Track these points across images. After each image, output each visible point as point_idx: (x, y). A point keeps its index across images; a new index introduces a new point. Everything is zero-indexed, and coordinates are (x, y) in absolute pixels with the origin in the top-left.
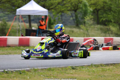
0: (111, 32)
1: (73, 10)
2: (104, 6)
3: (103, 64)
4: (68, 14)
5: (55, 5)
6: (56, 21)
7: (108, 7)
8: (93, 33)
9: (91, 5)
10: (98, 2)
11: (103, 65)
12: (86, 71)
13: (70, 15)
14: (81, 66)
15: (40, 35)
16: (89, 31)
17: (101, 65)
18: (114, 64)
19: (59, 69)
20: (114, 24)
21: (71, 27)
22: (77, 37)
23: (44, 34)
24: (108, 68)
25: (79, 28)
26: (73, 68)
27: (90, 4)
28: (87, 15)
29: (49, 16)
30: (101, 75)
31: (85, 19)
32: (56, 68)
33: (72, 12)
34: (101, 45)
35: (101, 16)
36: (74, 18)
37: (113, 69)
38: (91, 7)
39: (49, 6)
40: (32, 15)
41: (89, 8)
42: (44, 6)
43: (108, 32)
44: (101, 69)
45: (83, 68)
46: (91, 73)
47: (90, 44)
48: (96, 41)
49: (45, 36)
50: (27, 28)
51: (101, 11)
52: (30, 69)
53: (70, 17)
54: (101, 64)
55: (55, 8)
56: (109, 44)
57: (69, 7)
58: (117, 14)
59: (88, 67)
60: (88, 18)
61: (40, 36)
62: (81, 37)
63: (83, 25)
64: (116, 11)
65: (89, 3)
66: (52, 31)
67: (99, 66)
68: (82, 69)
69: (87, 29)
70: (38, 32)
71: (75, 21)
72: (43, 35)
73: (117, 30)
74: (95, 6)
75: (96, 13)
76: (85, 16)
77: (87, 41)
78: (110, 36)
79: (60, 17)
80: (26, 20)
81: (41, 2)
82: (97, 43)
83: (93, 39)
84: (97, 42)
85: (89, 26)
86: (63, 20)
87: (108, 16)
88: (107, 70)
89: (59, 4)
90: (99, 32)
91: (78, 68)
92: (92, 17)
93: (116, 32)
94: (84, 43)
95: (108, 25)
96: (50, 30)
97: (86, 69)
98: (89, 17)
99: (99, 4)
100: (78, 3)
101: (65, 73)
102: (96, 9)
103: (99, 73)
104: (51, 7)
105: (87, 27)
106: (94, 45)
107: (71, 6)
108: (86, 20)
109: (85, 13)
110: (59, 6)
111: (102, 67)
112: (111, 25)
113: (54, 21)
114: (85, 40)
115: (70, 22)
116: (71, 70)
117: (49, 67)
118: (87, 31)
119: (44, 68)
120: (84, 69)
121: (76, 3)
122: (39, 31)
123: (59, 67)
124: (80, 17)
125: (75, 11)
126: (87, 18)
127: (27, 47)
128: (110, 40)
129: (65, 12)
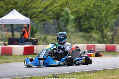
0: (93, 39)
1: (56, 18)
2: (86, 13)
3: (85, 72)
4: (50, 23)
5: (37, 14)
6: (38, 29)
7: (90, 14)
8: (75, 41)
10: (80, 10)
11: (84, 73)
13: (53, 23)
14: (63, 74)
15: (23, 43)
16: (72, 39)
17: (83, 73)
18: (96, 71)
19: (40, 77)
20: (97, 31)
23: (27, 43)
24: (89, 75)
26: (55, 77)
27: (72, 12)
28: (69, 23)
29: (31, 25)
31: (67, 27)
32: (37, 77)
33: (54, 20)
34: (83, 53)
35: (83, 24)
36: (57, 26)
38: (73, 15)
39: (31, 14)
40: (15, 24)
41: (71, 16)
42: (26, 15)
43: (90, 39)
44: (82, 77)
45: (64, 76)
48: (78, 49)
49: (28, 44)
50: (10, 37)
53: (53, 25)
54: (83, 72)
55: (36, 17)
56: (92, 51)
57: (51, 15)
58: (100, 21)
59: (69, 75)
61: (22, 44)
65: (70, 11)
66: (35, 39)
67: (81, 73)
69: (69, 37)
70: (20, 41)
71: (58, 29)
72: (26, 44)
73: (99, 37)
74: (77, 14)
75: (78, 20)
78: (92, 43)
79: (42, 26)
80: (9, 29)
81: (23, 11)
83: (75, 47)
85: (71, 33)
86: (46, 29)
87: (90, 23)
88: (88, 78)
89: (41, 12)
90: (82, 39)
91: (59, 76)
92: (75, 25)
93: (99, 39)
95: (91, 32)
98: (71, 25)
99: (81, 12)
100: (60, 12)
102: (78, 17)
104: (33, 16)
105: (70, 35)
107: (54, 15)
109: (67, 21)
110: (41, 14)
111: (83, 75)
112: (93, 32)
115: (52, 31)
117: (30, 75)
118: (70, 39)
119: (25, 77)
121: (58, 11)
122: (22, 39)
123: (41, 75)
124: (62, 25)
125: (58, 19)
126: (69, 25)
127: (10, 56)
128: (92, 47)
129: (47, 20)
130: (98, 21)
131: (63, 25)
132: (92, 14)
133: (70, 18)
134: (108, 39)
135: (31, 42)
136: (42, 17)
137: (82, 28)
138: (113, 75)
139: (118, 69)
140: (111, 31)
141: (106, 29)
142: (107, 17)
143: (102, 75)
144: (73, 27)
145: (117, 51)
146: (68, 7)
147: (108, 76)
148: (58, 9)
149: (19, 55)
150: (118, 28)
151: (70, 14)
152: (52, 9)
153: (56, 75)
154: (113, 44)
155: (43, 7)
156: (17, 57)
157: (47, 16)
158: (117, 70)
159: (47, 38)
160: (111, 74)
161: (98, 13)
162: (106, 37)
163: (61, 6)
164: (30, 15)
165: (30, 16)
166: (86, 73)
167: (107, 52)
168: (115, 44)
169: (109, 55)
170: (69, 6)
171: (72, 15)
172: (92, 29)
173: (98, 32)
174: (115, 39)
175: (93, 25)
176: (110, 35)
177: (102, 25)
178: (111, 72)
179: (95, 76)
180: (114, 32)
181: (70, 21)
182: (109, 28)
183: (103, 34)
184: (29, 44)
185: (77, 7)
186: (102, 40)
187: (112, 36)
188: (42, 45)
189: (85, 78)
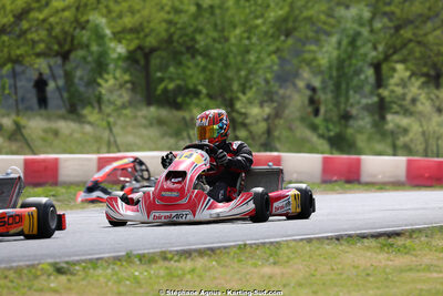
1: (57, 54)
2: (171, 36)
3: (170, 252)
4: (38, 69)
7: (185, 38)
8: (130, 139)
9: (122, 35)
10: (149, 22)
11: (169, 256)
12: (109, 280)
13: (47, 71)
14: (91, 261)
16: (116, 130)
17: (164, 256)
18: (212, 250)
19: (7, 273)
21: (49, 118)
22: (71, 153)
24: (188, 264)
25: (80, 119)
26: (60, 271)
27: (119, 29)
28: (105, 71)
31: (99, 85)
33: (52, 61)
35: (159, 74)
36: (61, 82)
37: (206, 271)
38: (124, 42)
41: (112, 45)
44: (162, 272)
45: (94, 268)
46: (126, 285)
47: (122, 179)
51: (158, 53)
54: (162, 252)
57: (42, 41)
58: (220, 64)
59: (115, 264)
60: (111, 82)
62: (88, 153)
63: (93, 107)
64: (214, 54)
67: (157, 258)
68: (91, 271)
69: (109, 123)
71: (66, 95)
74: (138, 38)
75: (142, 62)
76: (101, 76)
77: (108, 169)
79: (8, 82)
82: (146, 175)
83: (132, 160)
84: (147, 170)
85: (116, 110)
86: (20, 93)
87: (184, 73)
88: (184, 274)
89: (2, 30)
91: (77, 268)
92: (127, 77)
94: (98, 176)
95: (188, 105)
97: (109, 271)
98: (115, 78)
99: (152, 30)
100: (75, 28)
101: (30, 288)
102: (140, 48)
105: (109, 115)
106: (136, 180)
107: (52, 40)
108: (103, 91)
109: (101, 66)
110: (5, 38)
111: (166, 264)
112: (197, 105)
114: (102, 163)
116: (52, 277)
118: (111, 130)
120: (100, 271)
121: (67, 28)
123: (8, 266)
124: (81, 78)
125: (65, 56)
126: (106, 81)
129: (27, 60)
130: (215, 65)
131: (86, 78)
132: (193, 39)
133: (110, 52)
134: (251, 132)
136: (6, 50)
137: (155, 89)
138: (275, 263)
140: (261, 105)
141: (244, 93)
143: (235, 266)
144: (121, 86)
146: (104, 11)
147: (256, 270)
148: (66, 19)
150: (288, 92)
151: (107, 40)
152: (44, 20)
153: (65, 265)
154: (271, 151)
155: (12, 11)
157: (26, 44)
158: (288, 247)
159: (24, 127)
160: (267, 261)
161: (215, 35)
162: (244, 125)
163: (77, 9)
166: (176, 258)
168: (276, 150)
170: (107, 7)
171: (120, 42)
174: (276, 134)
175: (194, 80)
176: (259, 118)
177: (229, 80)
178: (268, 251)
179: (209, 270)
180: (275, 105)
181: (111, 66)
182: (254, 89)
183: (234, 115)
185: (139, 11)
187: (267, 119)
188: (7, 154)
189: (171, 275)
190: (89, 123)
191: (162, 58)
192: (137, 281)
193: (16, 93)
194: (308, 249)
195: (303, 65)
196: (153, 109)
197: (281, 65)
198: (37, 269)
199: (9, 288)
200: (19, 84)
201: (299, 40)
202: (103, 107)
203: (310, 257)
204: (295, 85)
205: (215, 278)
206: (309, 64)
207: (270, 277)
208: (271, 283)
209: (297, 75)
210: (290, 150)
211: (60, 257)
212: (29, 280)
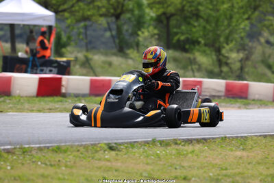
0: (197, 67)
1: (113, 15)
2: (183, 7)
3: (179, 140)
4: (100, 24)
5: (71, 4)
6: (73, 38)
7: (193, 8)
9: (153, 5)
11: (179, 142)
12: (141, 156)
13: (106, 25)
14: (130, 143)
15: (37, 70)
17: (176, 142)
18: (205, 139)
20: (206, 48)
21: (106, 54)
22: (119, 76)
23: (45, 68)
24: (190, 148)
25: (126, 56)
26: (111, 148)
28: (143, 27)
29: (56, 27)
30: (174, 164)
31: (138, 35)
32: (72, 147)
33: (109, 19)
35: (175, 30)
36: (114, 33)
37: (201, 152)
38: (154, 9)
39: (58, 4)
40: (19, 25)
41: (147, 10)
42: (46, 5)
43: (190, 68)
44: (174, 152)
45: (133, 147)
46: (151, 159)
49: (48, 72)
50: (7, 54)
52: (13, 147)
53: (105, 30)
54: (176, 140)
55: (70, 10)
57: (104, 7)
58: (213, 25)
59: (145, 146)
60: (146, 34)
61: (35, 71)
63: (134, 49)
66: (64, 62)
67: (171, 143)
68: (131, 149)
70: (30, 64)
71: (117, 41)
72: (42, 70)
73: (211, 62)
74: (163, 7)
75: (165, 22)
76: (140, 30)
78: (194, 77)
79: (82, 30)
80: (4, 36)
86: (89, 38)
87: (191, 31)
88: (187, 154)
91: (122, 147)
92: (156, 31)
93: (210, 68)
95: (192, 50)
96: (59, 59)
97: (141, 150)
98: (148, 31)
99: (172, 3)
101: (93, 158)
102: (164, 14)
103: (170, 161)
104: (62, 8)
107: (110, 7)
108: (141, 39)
109: (139, 24)
110: (81, 4)
111: (177, 147)
112: (199, 51)
113: (69, 38)
115: (104, 43)
116: (106, 152)
117: (55, 143)
119: (45, 147)
120: (135, 150)
122: (34, 60)
123: (80, 144)
124: (127, 31)
125: (118, 17)
126: (143, 33)
127: (6, 97)
128: (195, 86)
129: (94, 18)
130: (210, 26)
131: (130, 31)
132: (197, 10)
133: (146, 15)
134: (231, 68)
135: (55, 67)
136: (81, 12)
137: (173, 39)
138: (243, 150)
139: (255, 138)
140: (238, 51)
141: (228, 44)
142: (231, 17)
143: (219, 150)
145: (251, 96)
147: (232, 153)
149: (26, 97)
150: (255, 45)
151: (144, 7)
153: (114, 145)
154: (243, 80)
156: (22, 101)
157: (94, 8)
158: (252, 140)
159: (91, 59)
160: (239, 148)
161: (211, 7)
162: (227, 64)
164: (54, 5)
165: (55, 7)
166: (183, 144)
167: (228, 97)
168: (246, 80)
169: (232, 106)
171: (151, 8)
172: (196, 44)
173: (208, 52)
174: (246, 70)
175: (197, 35)
176: (236, 60)
177: (219, 36)
178: (239, 142)
182: (234, 42)
183: (221, 57)
184: (51, 71)
186: (216, 70)
187: (241, 61)
188: (80, 75)
189: (179, 154)
190: (131, 58)
191: (177, 20)
192: (158, 157)
193: (86, 38)
194: (264, 141)
195: (265, 29)
196: (171, 51)
197: (251, 28)
198: (97, 147)
199: (80, 157)
200: (88, 33)
201: (263, 13)
202: (140, 49)
203: (266, 147)
204: (258, 40)
205: (206, 157)
206: (268, 28)
207: (240, 158)
208: (241, 161)
209: (260, 34)
210: (254, 81)
211: (112, 140)
212: (92, 153)
